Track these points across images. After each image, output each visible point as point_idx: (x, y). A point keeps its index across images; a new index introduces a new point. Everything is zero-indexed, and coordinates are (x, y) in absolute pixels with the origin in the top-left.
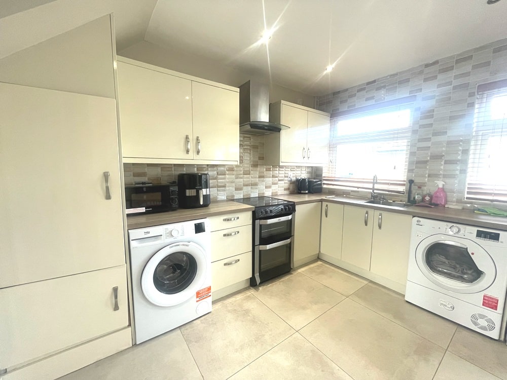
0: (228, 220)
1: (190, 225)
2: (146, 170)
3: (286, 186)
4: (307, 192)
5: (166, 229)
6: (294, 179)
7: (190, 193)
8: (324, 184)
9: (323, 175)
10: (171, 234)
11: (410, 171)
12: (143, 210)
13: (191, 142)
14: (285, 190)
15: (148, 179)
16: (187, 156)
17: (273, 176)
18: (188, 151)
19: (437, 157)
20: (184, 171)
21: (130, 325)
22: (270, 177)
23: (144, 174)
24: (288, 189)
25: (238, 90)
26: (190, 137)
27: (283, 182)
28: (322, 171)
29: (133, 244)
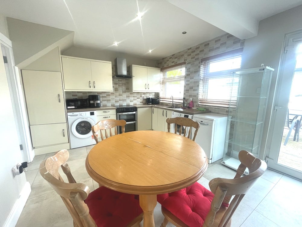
0: (105, 112)
1: (89, 113)
2: (77, 94)
3: (141, 101)
4: (151, 104)
5: (80, 113)
6: (145, 98)
7: (92, 102)
8: (160, 100)
9: (160, 96)
10: (81, 115)
11: (184, 94)
12: (74, 107)
13: (91, 84)
14: (140, 103)
15: (78, 97)
16: (90, 89)
17: (134, 97)
18: (90, 87)
19: (191, 88)
20: (92, 94)
21: (69, 142)
22: (132, 97)
23: (76, 95)
24: (142, 102)
25: (111, 62)
26: (91, 82)
27: (139, 99)
28: (159, 94)
29: (68, 117)
